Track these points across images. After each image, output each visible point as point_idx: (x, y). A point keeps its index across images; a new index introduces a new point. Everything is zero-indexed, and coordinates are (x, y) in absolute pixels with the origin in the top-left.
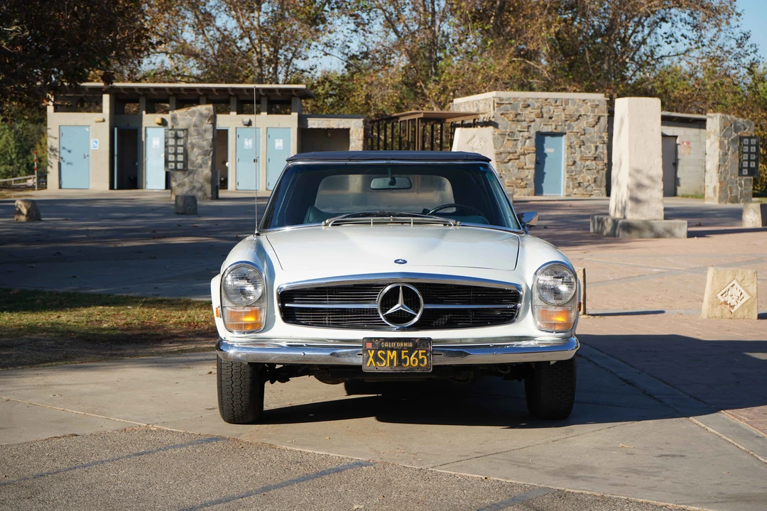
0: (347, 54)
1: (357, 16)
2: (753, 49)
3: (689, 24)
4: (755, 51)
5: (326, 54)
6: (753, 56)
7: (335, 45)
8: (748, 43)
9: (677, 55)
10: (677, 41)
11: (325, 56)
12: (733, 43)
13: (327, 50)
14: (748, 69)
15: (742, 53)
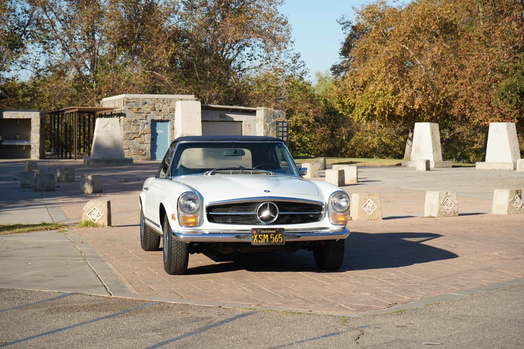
0: (37, 68)
1: (45, 43)
2: (302, 64)
3: (263, 48)
4: (304, 65)
5: (23, 68)
6: (302, 68)
7: (29, 63)
8: (299, 60)
9: (255, 68)
10: (255, 59)
11: (22, 70)
12: (289, 61)
13: (23, 65)
14: (300, 77)
15: (296, 66)
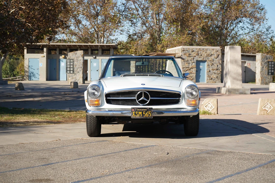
0: (129, 34)
1: (132, 21)
2: (272, 32)
3: (249, 23)
4: (273, 33)
5: (121, 34)
6: (272, 34)
7: (124, 31)
8: (270, 30)
9: (245, 34)
10: (245, 29)
11: (121, 35)
12: (265, 30)
13: (122, 32)
14: (271, 39)
15: (268, 33)
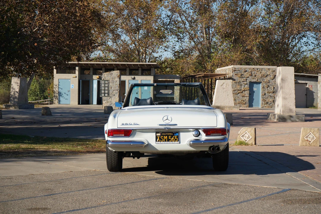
0: (174, 51)
1: (178, 35)
3: (314, 38)
7: (169, 47)
9: (309, 51)
10: (309, 45)
13: (166, 49)
